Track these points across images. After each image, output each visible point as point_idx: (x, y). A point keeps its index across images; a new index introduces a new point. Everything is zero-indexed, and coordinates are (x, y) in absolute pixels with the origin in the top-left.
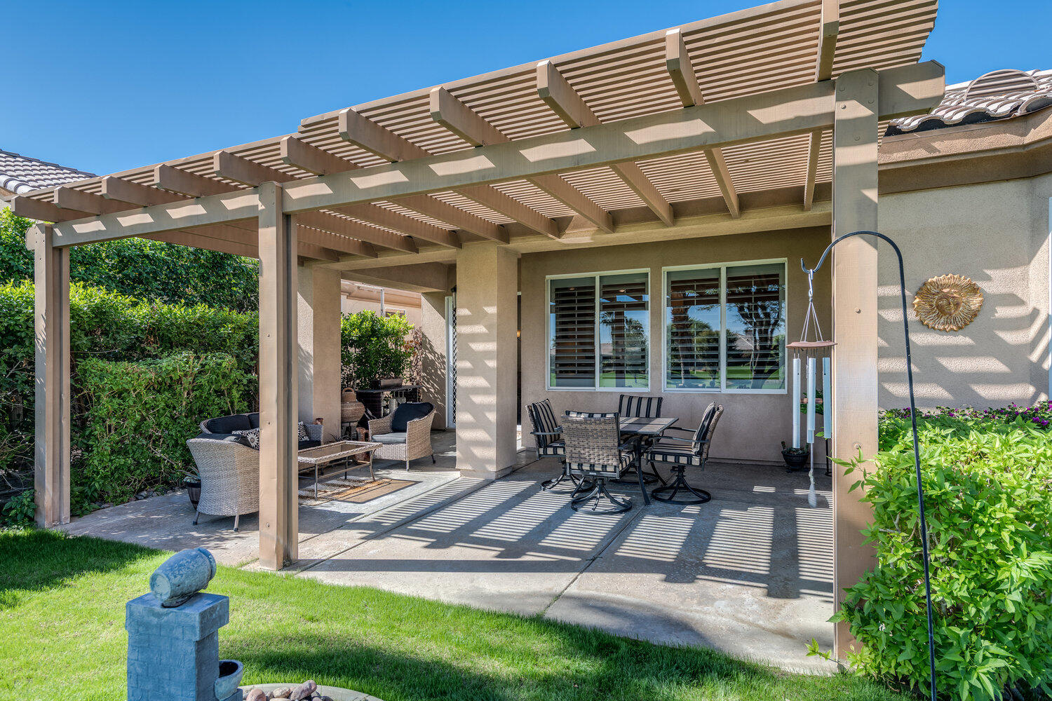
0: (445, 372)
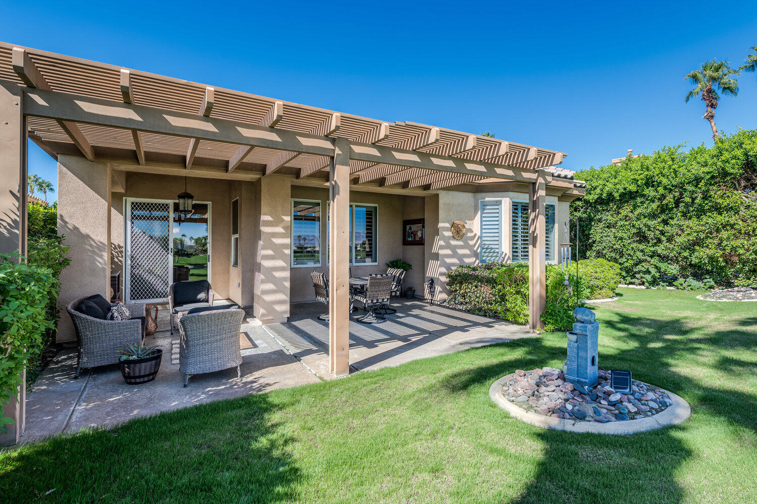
0: (123, 260)
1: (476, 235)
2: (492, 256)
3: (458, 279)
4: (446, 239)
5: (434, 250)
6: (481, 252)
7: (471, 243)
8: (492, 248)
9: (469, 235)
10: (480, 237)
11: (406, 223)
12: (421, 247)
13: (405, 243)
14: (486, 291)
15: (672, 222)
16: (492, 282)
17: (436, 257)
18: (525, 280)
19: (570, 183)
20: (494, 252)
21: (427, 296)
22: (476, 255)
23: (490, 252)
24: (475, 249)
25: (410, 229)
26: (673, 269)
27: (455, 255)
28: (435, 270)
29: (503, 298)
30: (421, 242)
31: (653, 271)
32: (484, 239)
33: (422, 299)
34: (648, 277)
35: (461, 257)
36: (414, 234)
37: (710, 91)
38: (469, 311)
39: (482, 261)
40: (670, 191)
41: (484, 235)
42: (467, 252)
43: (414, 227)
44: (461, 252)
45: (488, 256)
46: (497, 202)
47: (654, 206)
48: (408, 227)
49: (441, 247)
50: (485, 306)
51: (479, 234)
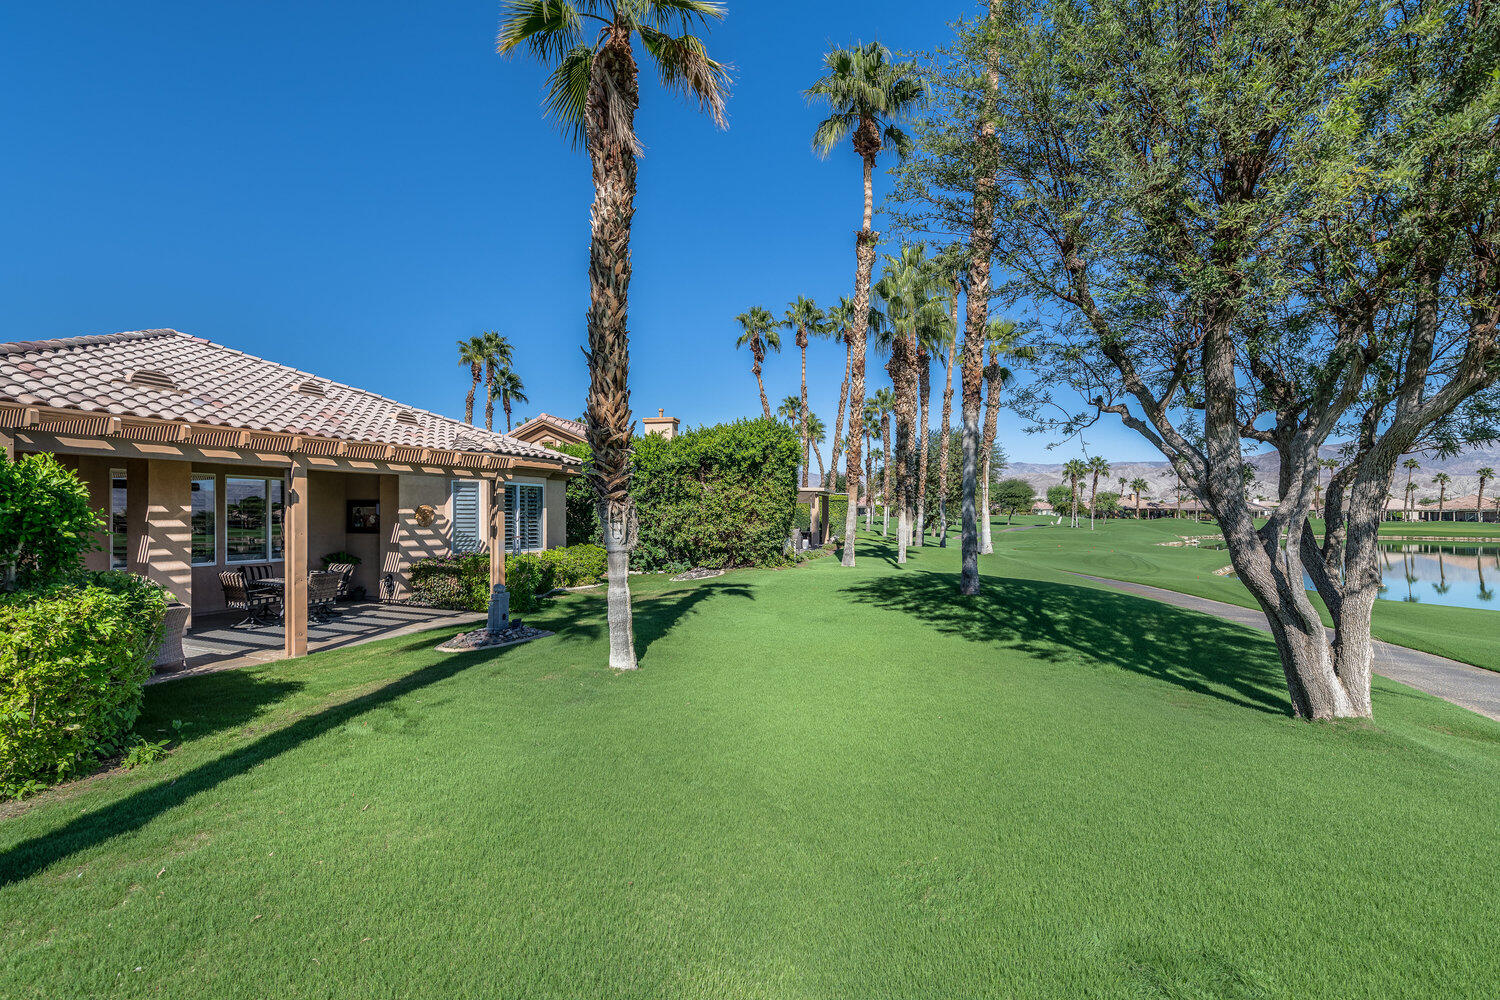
1: (448, 521)
2: (469, 546)
3: (421, 572)
4: (411, 529)
5: (394, 539)
6: (455, 541)
7: (443, 531)
8: (468, 536)
9: (439, 522)
10: (454, 524)
11: (350, 504)
12: (374, 536)
13: (350, 528)
14: (453, 583)
15: (658, 507)
16: (457, 573)
17: (396, 548)
18: (487, 570)
19: (558, 464)
20: (471, 541)
21: (384, 594)
22: (447, 544)
23: (466, 541)
24: (448, 537)
25: (358, 511)
26: (661, 553)
27: (422, 547)
28: (393, 563)
29: (469, 589)
30: (375, 529)
31: (646, 555)
32: (458, 525)
33: (378, 600)
34: (643, 561)
35: (430, 549)
36: (366, 519)
37: (757, 341)
38: (434, 607)
39: (456, 551)
40: (655, 476)
41: (458, 521)
42: (438, 542)
43: (364, 511)
44: (429, 543)
45: (463, 546)
46: (473, 483)
47: (644, 490)
48: (355, 509)
49: (403, 538)
50: (454, 599)
51: (451, 520)
